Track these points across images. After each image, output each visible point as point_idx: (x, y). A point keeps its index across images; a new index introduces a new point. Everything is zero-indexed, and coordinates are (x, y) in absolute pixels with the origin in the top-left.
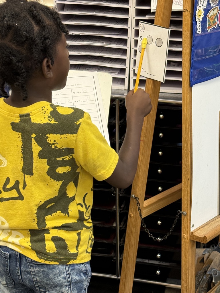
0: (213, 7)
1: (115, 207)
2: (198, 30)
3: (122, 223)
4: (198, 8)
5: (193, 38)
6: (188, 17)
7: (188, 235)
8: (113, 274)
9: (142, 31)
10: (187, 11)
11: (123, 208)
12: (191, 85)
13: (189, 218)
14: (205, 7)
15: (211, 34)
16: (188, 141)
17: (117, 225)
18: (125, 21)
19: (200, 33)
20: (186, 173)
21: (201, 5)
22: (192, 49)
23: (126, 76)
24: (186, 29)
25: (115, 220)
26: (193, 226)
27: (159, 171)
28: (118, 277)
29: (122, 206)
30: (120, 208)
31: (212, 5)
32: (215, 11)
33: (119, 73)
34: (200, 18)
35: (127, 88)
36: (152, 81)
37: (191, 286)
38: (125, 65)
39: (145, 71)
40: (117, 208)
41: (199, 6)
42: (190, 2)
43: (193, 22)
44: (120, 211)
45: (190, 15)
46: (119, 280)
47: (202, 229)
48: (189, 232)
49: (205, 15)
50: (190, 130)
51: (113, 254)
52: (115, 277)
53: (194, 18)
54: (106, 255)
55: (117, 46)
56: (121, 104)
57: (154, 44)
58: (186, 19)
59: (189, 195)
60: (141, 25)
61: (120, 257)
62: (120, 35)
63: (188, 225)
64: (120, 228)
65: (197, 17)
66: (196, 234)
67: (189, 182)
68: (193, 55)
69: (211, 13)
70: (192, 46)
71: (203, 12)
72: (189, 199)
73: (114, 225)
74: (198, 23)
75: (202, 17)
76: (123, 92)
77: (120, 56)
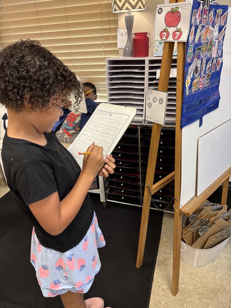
0: (196, 77)
1: (139, 176)
2: (187, 93)
3: (143, 183)
4: (187, 78)
5: (183, 98)
6: (180, 84)
7: (178, 211)
8: (139, 204)
9: (150, 94)
10: (180, 80)
11: (143, 176)
12: (181, 127)
13: (179, 202)
14: (191, 77)
15: (194, 94)
16: (179, 160)
17: (140, 184)
18: (143, 84)
19: (188, 94)
20: (177, 178)
21: (189, 76)
22: (183, 105)
23: (143, 113)
24: (179, 92)
25: (139, 181)
26: (181, 206)
27: (161, 160)
28: (141, 206)
29: (143, 175)
30: (142, 176)
31: (195, 76)
32: (198, 80)
33: (140, 111)
34: (188, 85)
35: (144, 119)
36: (156, 124)
37: (179, 234)
38: (143, 107)
39: (152, 119)
40: (140, 176)
41: (188, 77)
42: (182, 75)
43: (184, 88)
44: (142, 178)
45: (181, 83)
46: (142, 208)
47: (186, 206)
48: (179, 209)
49: (191, 82)
50: (180, 154)
51: (139, 196)
52: (140, 206)
53: (184, 85)
54: (136, 197)
55: (139, 97)
56: (141, 128)
57: (158, 102)
58: (179, 86)
59: (179, 190)
60: (150, 91)
61: (142, 198)
62: (141, 92)
63: (179, 205)
64: (142, 185)
65: (186, 84)
66: (183, 210)
67: (179, 183)
68: (183, 109)
69: (195, 81)
70: (183, 103)
71: (190, 81)
72: (179, 192)
73: (139, 184)
74: (186, 88)
75: (189, 84)
76: (142, 121)
77: (140, 103)
